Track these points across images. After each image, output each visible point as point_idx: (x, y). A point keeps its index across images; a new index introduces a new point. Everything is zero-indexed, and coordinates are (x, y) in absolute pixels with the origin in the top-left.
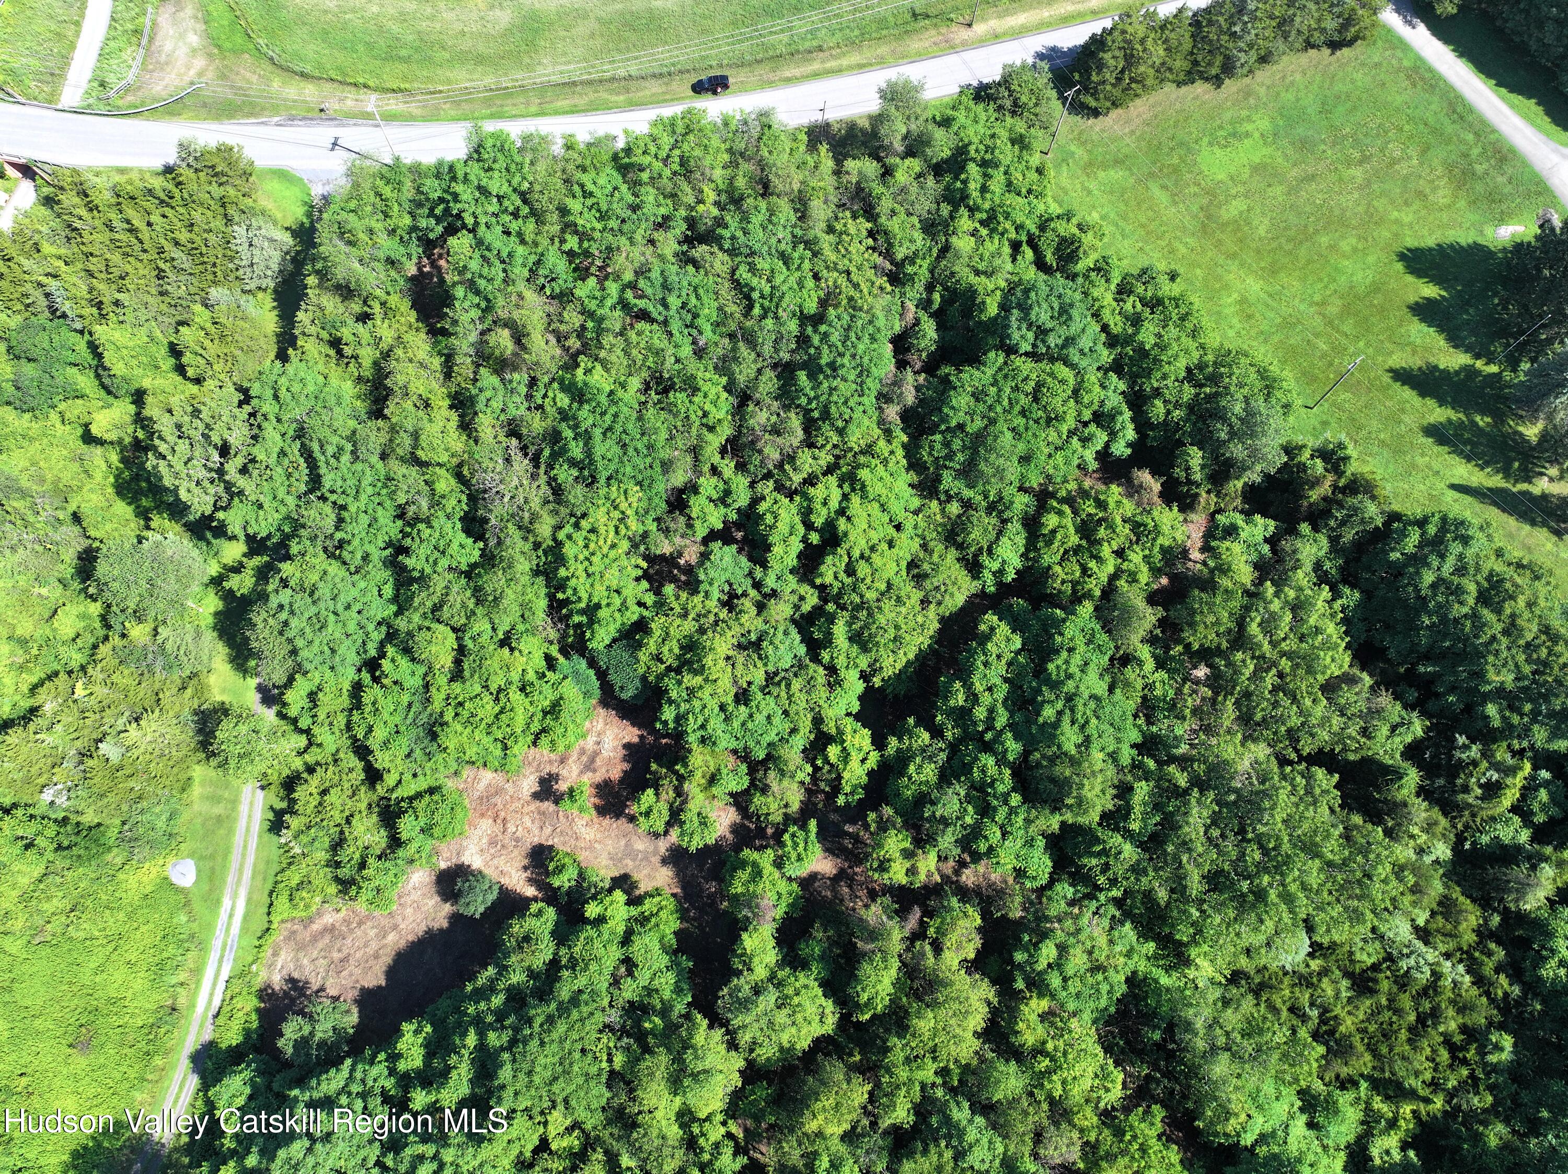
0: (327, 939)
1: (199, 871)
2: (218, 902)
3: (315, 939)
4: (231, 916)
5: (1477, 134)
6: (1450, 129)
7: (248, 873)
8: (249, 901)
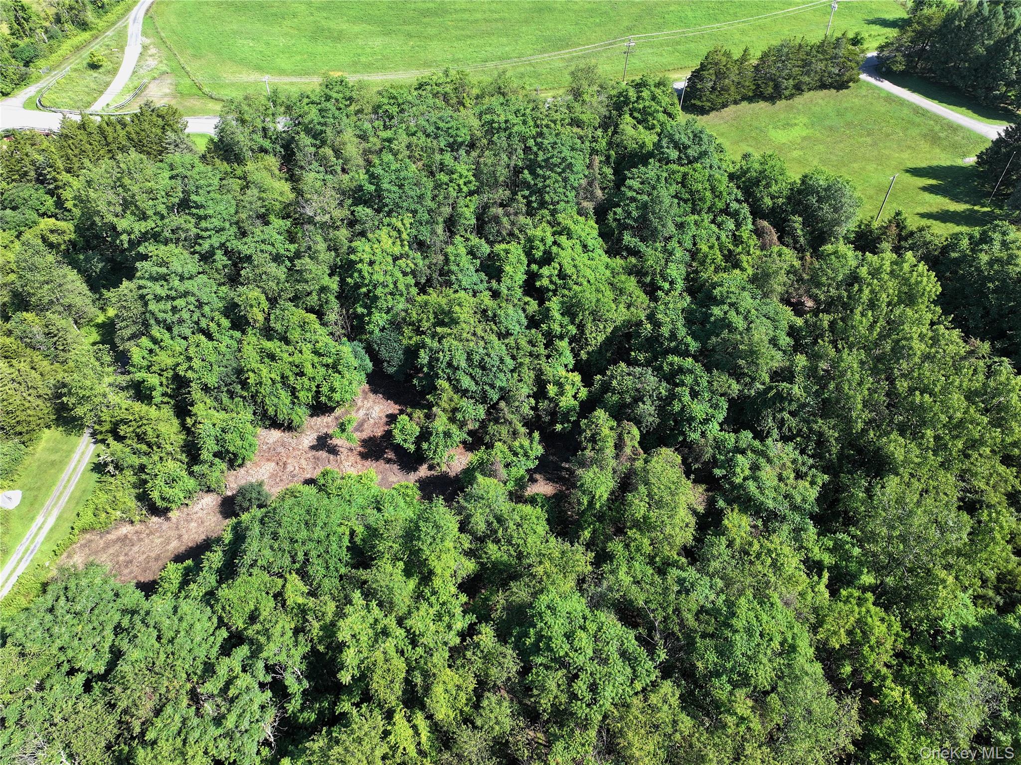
0: (117, 547)
1: (23, 498)
2: (32, 519)
3: (107, 546)
4: (40, 528)
5: (936, 122)
6: (917, 120)
7: (65, 498)
8: (59, 518)
